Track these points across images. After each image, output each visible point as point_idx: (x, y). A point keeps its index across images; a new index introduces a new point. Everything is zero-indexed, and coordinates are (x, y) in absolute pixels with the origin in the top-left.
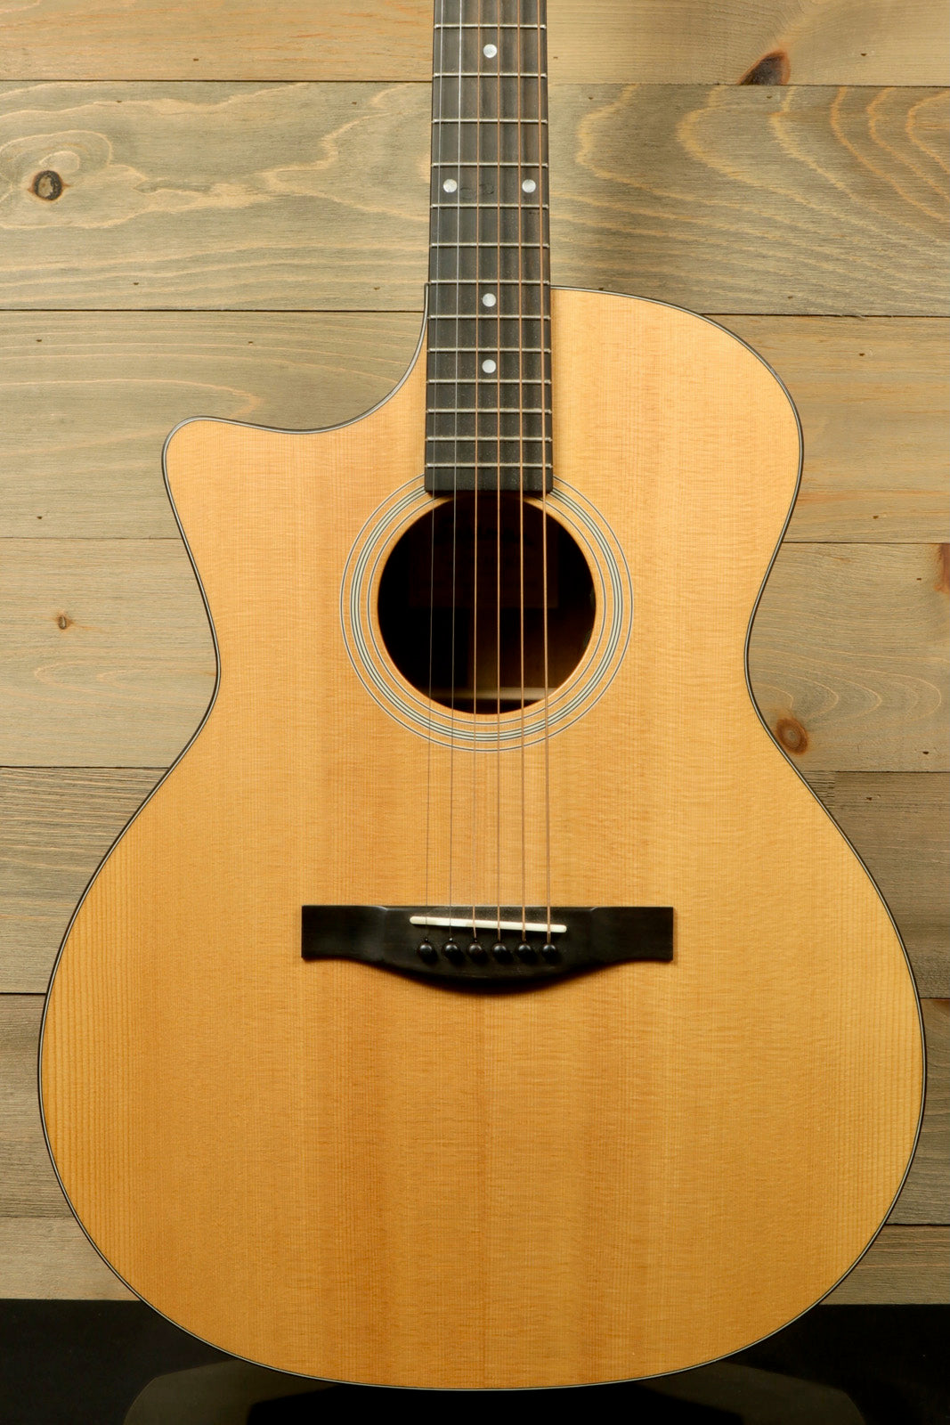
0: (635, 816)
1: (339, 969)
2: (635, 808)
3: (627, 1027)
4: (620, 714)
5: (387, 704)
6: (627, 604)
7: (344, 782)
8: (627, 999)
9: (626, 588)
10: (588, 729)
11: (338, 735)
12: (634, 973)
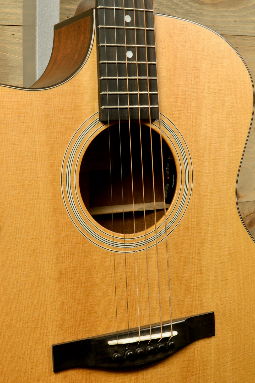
0: (197, 273)
1: (72, 374)
2: (197, 269)
3: (197, 369)
4: (189, 226)
5: (87, 234)
6: (191, 173)
7: (69, 278)
8: (197, 357)
9: (190, 165)
10: (177, 235)
11: (64, 253)
12: (199, 344)
